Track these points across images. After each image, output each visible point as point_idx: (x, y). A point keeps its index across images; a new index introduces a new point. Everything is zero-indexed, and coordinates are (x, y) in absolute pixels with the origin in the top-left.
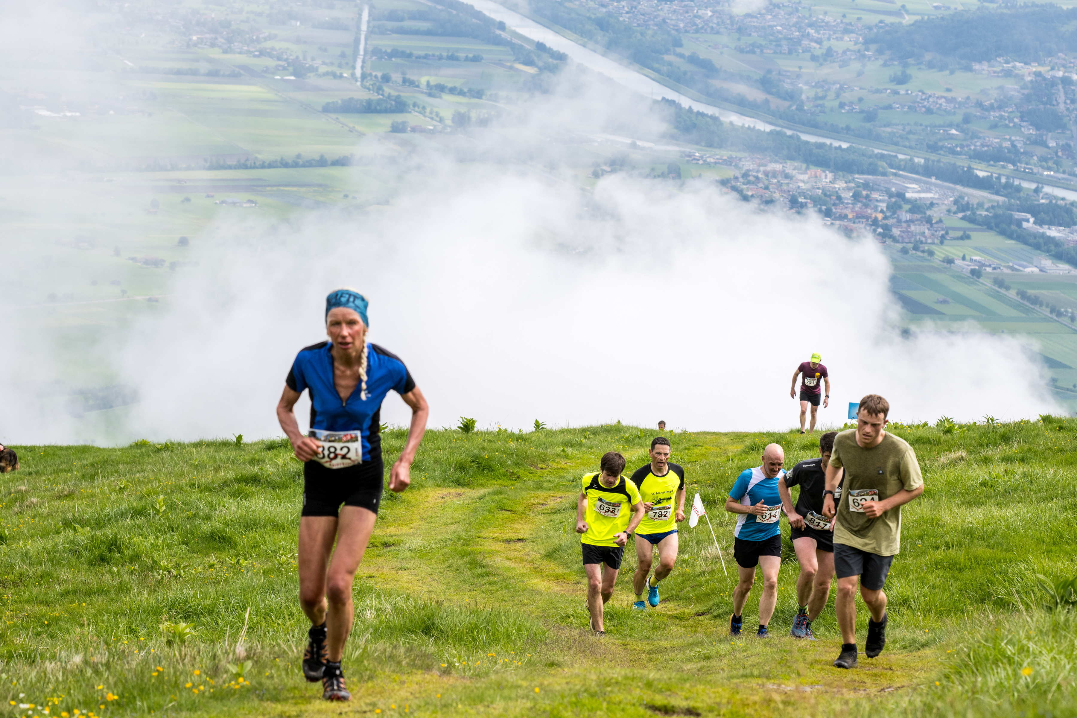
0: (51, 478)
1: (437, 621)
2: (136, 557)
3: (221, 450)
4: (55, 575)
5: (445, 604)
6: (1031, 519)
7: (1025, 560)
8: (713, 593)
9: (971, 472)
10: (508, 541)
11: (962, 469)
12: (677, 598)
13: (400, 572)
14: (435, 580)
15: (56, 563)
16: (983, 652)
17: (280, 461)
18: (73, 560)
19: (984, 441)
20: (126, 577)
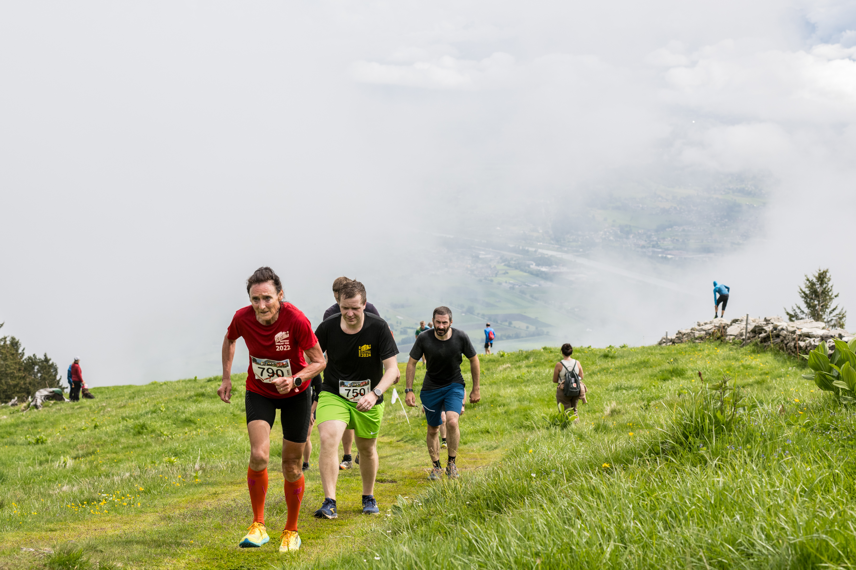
0: (116, 399)
2: (153, 431)
3: (188, 383)
4: (119, 441)
9: (512, 373)
11: (509, 372)
12: (388, 435)
15: (120, 435)
17: (213, 386)
18: (127, 434)
19: (518, 359)
20: (149, 440)
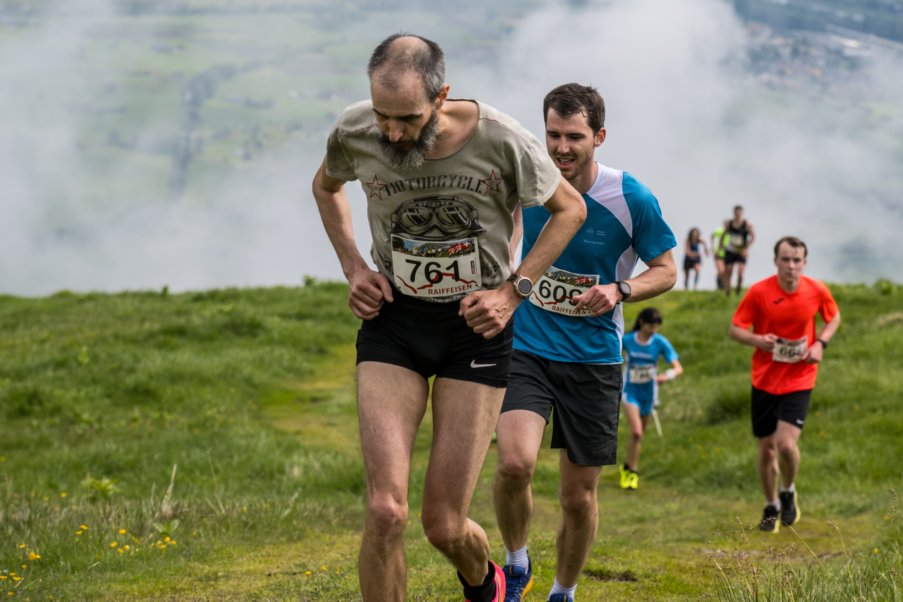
2: (56, 410)
3: (146, 300)
8: (647, 454)
13: (328, 428)
17: (207, 313)
20: (46, 431)
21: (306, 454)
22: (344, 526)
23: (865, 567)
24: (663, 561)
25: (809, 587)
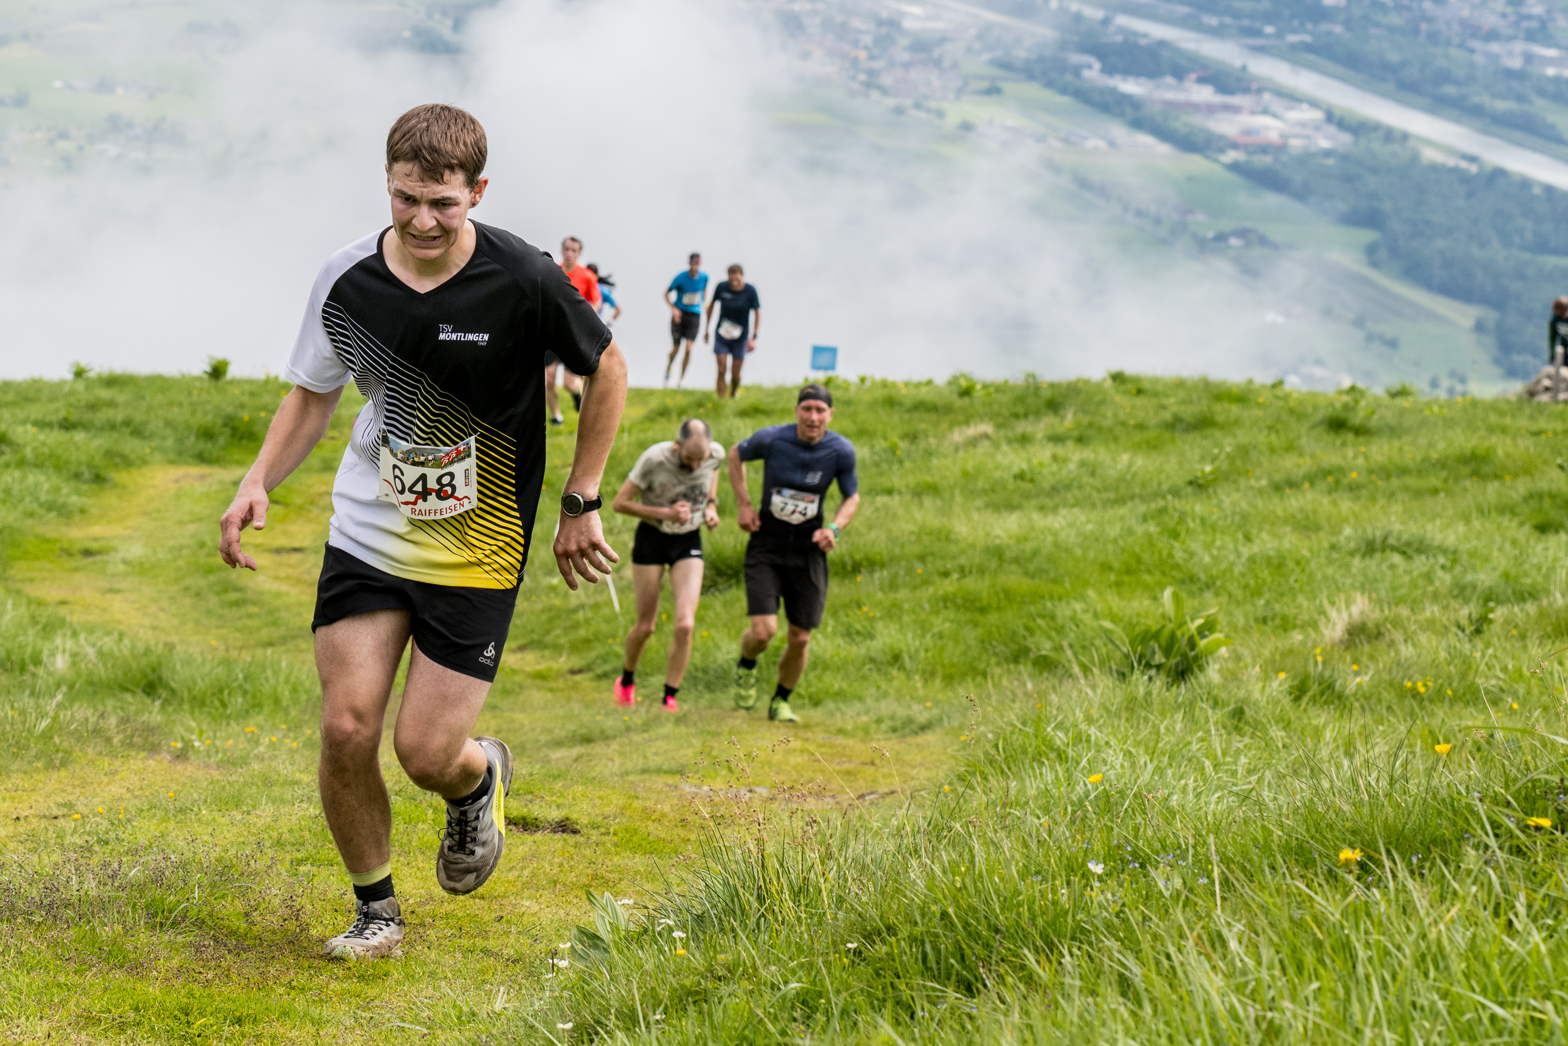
1: (166, 674)
5: (179, 648)
6: (1092, 533)
7: (1082, 597)
8: (597, 638)
9: (999, 458)
10: (278, 551)
11: (986, 453)
12: (539, 645)
13: (109, 596)
14: (162, 610)
16: (1017, 740)
19: (1019, 409)
21: (75, 634)
22: (131, 745)
23: (929, 814)
24: (621, 803)
25: (844, 843)
